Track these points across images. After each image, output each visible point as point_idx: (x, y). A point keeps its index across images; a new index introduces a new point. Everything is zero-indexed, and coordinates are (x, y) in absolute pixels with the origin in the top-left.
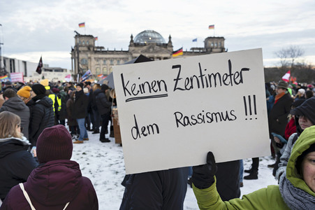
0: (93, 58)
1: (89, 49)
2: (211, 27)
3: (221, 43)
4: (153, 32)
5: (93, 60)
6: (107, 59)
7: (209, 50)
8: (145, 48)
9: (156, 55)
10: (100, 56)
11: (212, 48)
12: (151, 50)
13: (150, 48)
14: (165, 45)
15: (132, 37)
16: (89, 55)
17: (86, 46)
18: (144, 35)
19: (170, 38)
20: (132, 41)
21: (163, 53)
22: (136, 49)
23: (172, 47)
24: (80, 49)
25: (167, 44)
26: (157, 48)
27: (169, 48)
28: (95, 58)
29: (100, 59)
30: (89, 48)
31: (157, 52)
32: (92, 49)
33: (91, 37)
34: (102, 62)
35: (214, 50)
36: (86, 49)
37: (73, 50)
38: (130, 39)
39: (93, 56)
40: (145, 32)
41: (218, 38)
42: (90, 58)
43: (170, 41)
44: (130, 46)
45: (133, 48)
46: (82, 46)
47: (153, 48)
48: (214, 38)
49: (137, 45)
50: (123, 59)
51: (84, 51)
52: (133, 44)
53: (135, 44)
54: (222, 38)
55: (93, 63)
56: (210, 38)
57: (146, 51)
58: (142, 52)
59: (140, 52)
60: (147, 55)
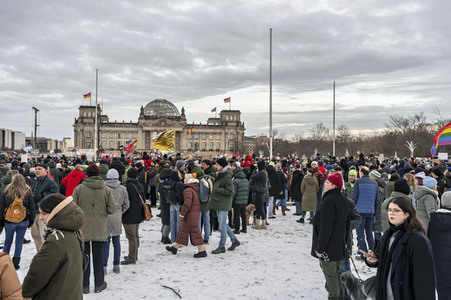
2: (227, 100)
3: (237, 117)
4: (165, 101)
6: (114, 132)
7: (224, 124)
8: (156, 121)
9: (168, 129)
10: (107, 129)
11: (227, 122)
12: (163, 123)
13: (162, 121)
14: (178, 119)
15: (142, 108)
17: (91, 117)
18: (155, 104)
19: (183, 110)
20: (142, 113)
21: (175, 127)
22: (148, 122)
23: (185, 120)
24: (85, 121)
25: (179, 117)
26: (168, 121)
27: (182, 122)
29: (107, 131)
31: (169, 126)
34: (108, 135)
35: (229, 124)
36: (91, 120)
37: (76, 122)
38: (140, 112)
40: (157, 101)
41: (234, 111)
43: (183, 114)
44: (140, 118)
45: (143, 121)
46: (87, 118)
47: (165, 121)
48: (230, 111)
49: (147, 118)
50: (132, 132)
51: (89, 123)
52: (143, 116)
53: (145, 116)
54: (238, 112)
56: (226, 111)
57: (157, 125)
58: (153, 125)
59: (150, 125)
60: (158, 129)
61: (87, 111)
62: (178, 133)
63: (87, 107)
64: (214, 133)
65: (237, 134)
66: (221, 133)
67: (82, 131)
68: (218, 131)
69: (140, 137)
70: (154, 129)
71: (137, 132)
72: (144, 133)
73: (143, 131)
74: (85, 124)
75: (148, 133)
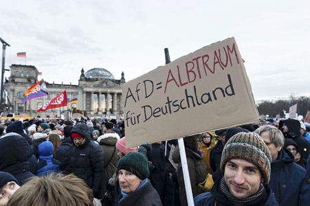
4: (104, 70)
6: (52, 93)
8: (97, 83)
9: (109, 91)
12: (104, 85)
13: (103, 82)
14: (118, 82)
15: (83, 71)
17: (25, 77)
18: (94, 72)
19: (123, 74)
20: (83, 75)
21: (117, 89)
22: (88, 83)
24: (16, 80)
25: (119, 81)
26: (111, 83)
27: (122, 84)
30: (29, 80)
31: (110, 87)
32: (33, 81)
33: (33, 68)
36: (25, 80)
37: (7, 81)
38: (81, 73)
43: (123, 78)
44: (81, 80)
45: (84, 82)
46: (20, 77)
47: (107, 83)
49: (88, 80)
50: (72, 93)
51: (22, 83)
52: (83, 77)
53: (86, 78)
57: (98, 86)
58: (94, 86)
59: (92, 86)
60: (100, 90)
61: (20, 70)
62: (119, 94)
63: (20, 66)
67: (13, 90)
69: (81, 98)
70: (95, 90)
71: (77, 93)
72: (85, 94)
73: (84, 92)
74: (17, 83)
75: (89, 94)
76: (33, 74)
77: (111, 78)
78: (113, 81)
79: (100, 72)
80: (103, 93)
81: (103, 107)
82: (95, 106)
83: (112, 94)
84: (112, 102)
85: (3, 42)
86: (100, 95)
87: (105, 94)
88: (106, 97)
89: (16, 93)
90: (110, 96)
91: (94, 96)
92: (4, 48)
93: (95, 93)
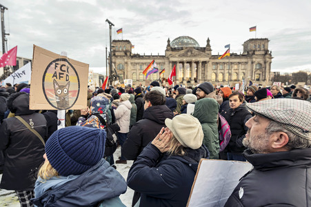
0: (129, 63)
1: (126, 54)
2: (253, 29)
3: (264, 45)
4: (189, 38)
5: (130, 65)
6: (143, 64)
7: (251, 53)
8: (182, 52)
9: (194, 59)
10: (137, 61)
11: (254, 51)
12: (189, 54)
13: (188, 51)
14: (203, 50)
15: (169, 41)
16: (126, 60)
17: (123, 51)
18: (179, 41)
19: (208, 41)
20: (169, 45)
21: (202, 57)
22: (174, 53)
23: (211, 50)
24: (117, 54)
25: (204, 48)
26: (195, 52)
27: (207, 52)
28: (132, 63)
29: (137, 64)
31: (195, 56)
32: (128, 54)
33: (128, 42)
34: (138, 67)
35: (256, 53)
36: (123, 54)
38: (167, 44)
39: (130, 61)
41: (261, 39)
42: (126, 63)
43: (208, 45)
44: (167, 50)
45: (170, 52)
46: (119, 51)
47: (191, 51)
48: (257, 39)
49: (174, 50)
50: (160, 63)
51: (120, 56)
52: (170, 48)
53: (172, 48)
54: (266, 40)
55: (130, 67)
56: (253, 39)
57: (183, 56)
58: (179, 56)
59: (177, 56)
60: (185, 59)
61: (118, 45)
62: (204, 63)
63: (119, 41)
64: (239, 63)
65: (265, 63)
66: (246, 63)
67: (115, 63)
68: (244, 60)
69: (167, 68)
70: (180, 59)
71: (164, 63)
72: (171, 64)
73: (170, 62)
74: (117, 56)
75: (174, 63)
76: (128, 47)
77: (197, 46)
78: (198, 49)
79: (185, 41)
80: (187, 63)
81: (188, 76)
82: (180, 75)
83: (197, 63)
84: (197, 71)
85: (109, 23)
86: (185, 64)
87: (190, 63)
88: (191, 66)
89: (117, 65)
90: (194, 65)
91: (179, 65)
92: (110, 28)
93: (180, 63)
